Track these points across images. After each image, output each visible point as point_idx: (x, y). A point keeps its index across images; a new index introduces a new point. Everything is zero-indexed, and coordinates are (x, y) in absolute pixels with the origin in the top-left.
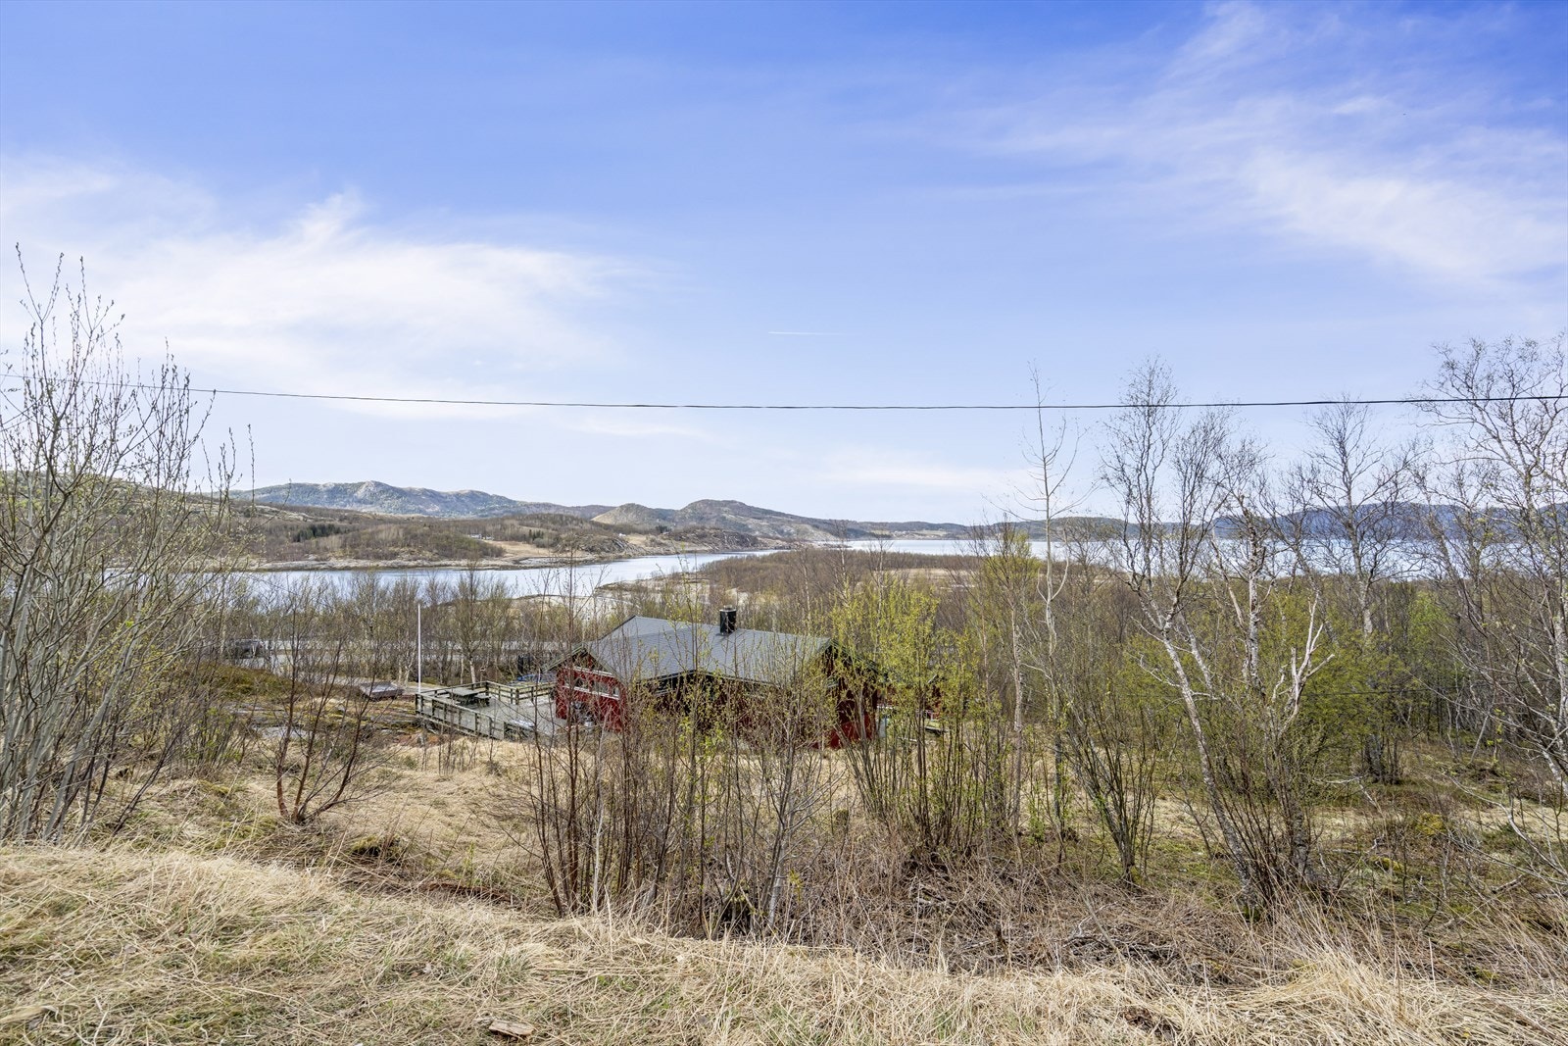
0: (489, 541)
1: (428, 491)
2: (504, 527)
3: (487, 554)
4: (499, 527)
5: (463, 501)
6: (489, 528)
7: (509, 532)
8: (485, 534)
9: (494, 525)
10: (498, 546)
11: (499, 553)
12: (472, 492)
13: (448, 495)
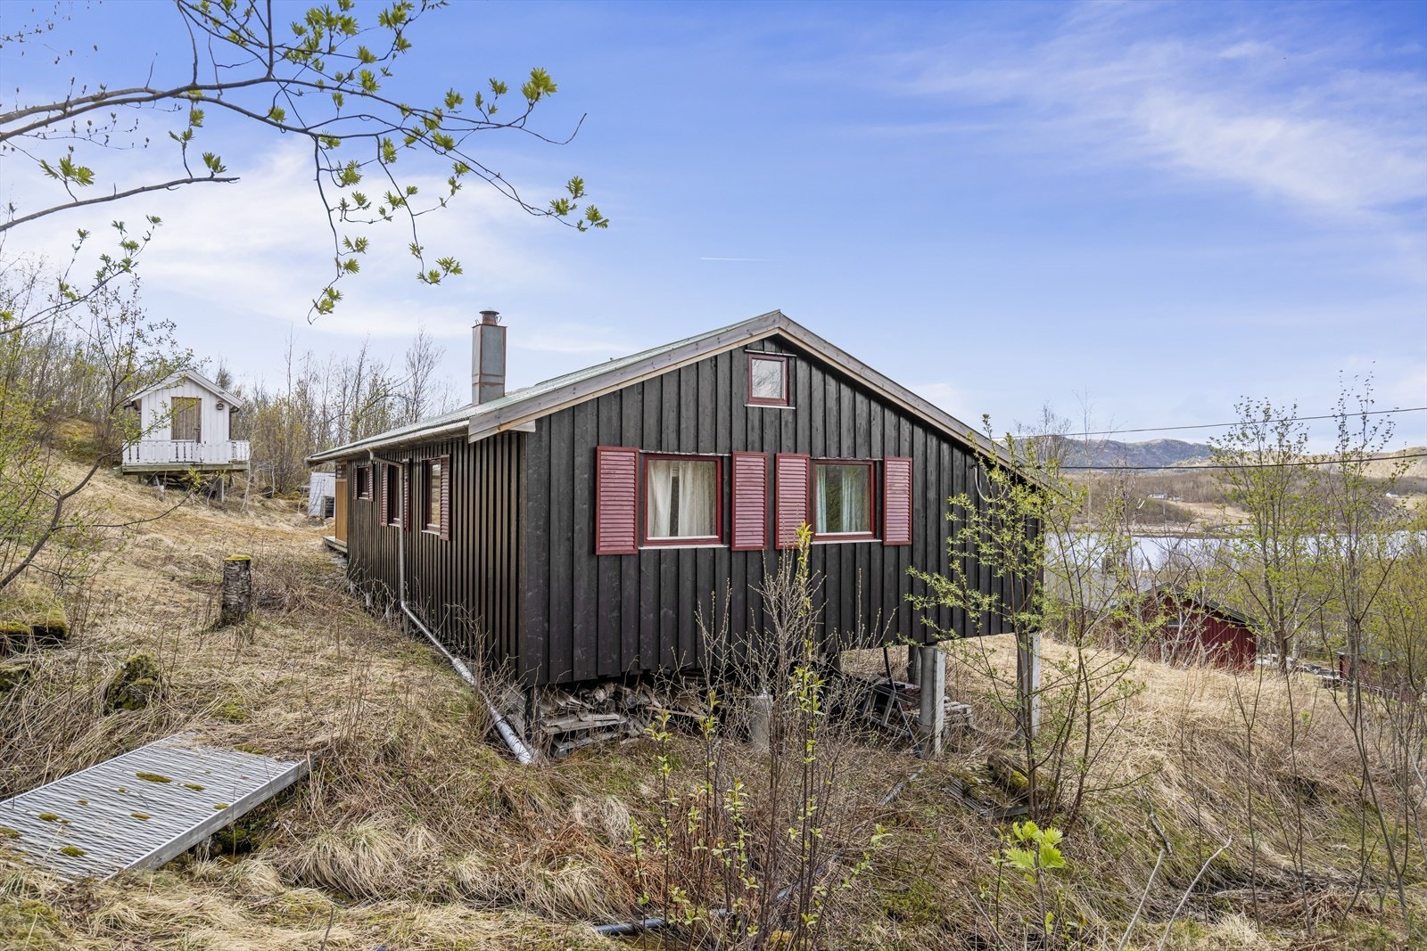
0: (1178, 503)
1: (1112, 442)
2: (1198, 485)
3: (1169, 519)
4: (1191, 484)
5: (1154, 453)
6: (1178, 486)
7: (1203, 491)
8: (1172, 494)
9: (1184, 482)
10: (1187, 509)
11: (1185, 518)
12: (1166, 441)
13: (1135, 446)
